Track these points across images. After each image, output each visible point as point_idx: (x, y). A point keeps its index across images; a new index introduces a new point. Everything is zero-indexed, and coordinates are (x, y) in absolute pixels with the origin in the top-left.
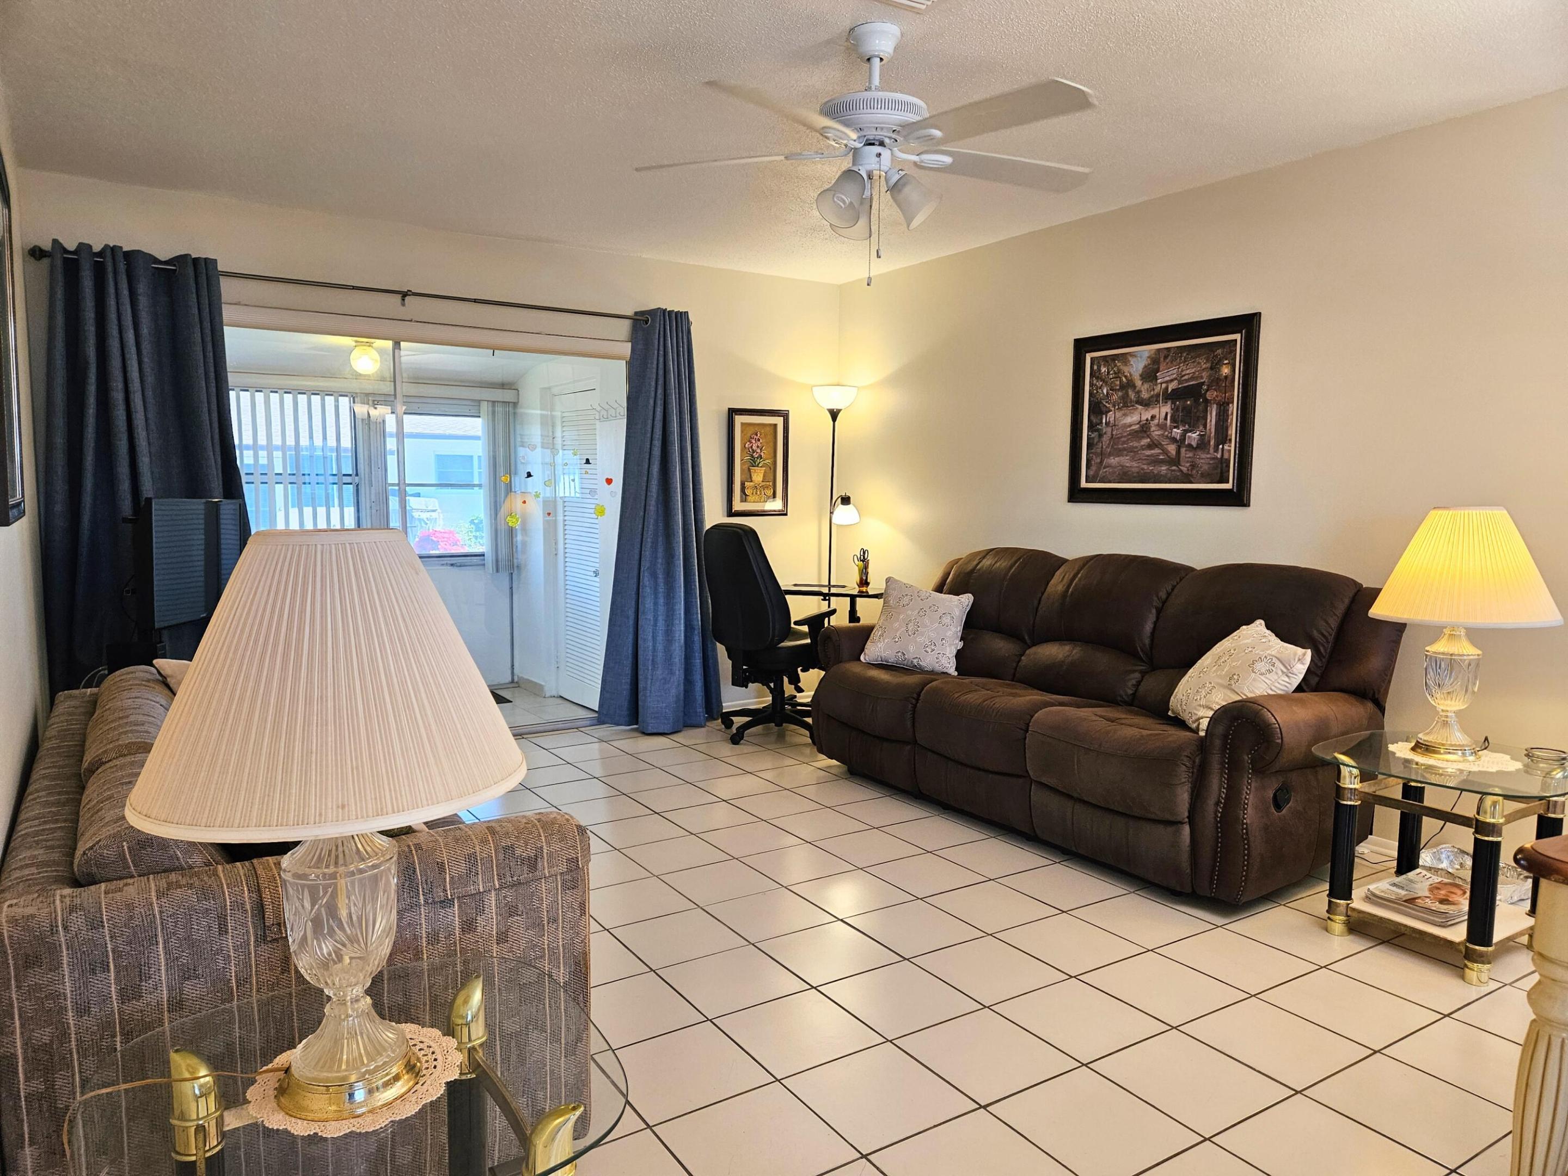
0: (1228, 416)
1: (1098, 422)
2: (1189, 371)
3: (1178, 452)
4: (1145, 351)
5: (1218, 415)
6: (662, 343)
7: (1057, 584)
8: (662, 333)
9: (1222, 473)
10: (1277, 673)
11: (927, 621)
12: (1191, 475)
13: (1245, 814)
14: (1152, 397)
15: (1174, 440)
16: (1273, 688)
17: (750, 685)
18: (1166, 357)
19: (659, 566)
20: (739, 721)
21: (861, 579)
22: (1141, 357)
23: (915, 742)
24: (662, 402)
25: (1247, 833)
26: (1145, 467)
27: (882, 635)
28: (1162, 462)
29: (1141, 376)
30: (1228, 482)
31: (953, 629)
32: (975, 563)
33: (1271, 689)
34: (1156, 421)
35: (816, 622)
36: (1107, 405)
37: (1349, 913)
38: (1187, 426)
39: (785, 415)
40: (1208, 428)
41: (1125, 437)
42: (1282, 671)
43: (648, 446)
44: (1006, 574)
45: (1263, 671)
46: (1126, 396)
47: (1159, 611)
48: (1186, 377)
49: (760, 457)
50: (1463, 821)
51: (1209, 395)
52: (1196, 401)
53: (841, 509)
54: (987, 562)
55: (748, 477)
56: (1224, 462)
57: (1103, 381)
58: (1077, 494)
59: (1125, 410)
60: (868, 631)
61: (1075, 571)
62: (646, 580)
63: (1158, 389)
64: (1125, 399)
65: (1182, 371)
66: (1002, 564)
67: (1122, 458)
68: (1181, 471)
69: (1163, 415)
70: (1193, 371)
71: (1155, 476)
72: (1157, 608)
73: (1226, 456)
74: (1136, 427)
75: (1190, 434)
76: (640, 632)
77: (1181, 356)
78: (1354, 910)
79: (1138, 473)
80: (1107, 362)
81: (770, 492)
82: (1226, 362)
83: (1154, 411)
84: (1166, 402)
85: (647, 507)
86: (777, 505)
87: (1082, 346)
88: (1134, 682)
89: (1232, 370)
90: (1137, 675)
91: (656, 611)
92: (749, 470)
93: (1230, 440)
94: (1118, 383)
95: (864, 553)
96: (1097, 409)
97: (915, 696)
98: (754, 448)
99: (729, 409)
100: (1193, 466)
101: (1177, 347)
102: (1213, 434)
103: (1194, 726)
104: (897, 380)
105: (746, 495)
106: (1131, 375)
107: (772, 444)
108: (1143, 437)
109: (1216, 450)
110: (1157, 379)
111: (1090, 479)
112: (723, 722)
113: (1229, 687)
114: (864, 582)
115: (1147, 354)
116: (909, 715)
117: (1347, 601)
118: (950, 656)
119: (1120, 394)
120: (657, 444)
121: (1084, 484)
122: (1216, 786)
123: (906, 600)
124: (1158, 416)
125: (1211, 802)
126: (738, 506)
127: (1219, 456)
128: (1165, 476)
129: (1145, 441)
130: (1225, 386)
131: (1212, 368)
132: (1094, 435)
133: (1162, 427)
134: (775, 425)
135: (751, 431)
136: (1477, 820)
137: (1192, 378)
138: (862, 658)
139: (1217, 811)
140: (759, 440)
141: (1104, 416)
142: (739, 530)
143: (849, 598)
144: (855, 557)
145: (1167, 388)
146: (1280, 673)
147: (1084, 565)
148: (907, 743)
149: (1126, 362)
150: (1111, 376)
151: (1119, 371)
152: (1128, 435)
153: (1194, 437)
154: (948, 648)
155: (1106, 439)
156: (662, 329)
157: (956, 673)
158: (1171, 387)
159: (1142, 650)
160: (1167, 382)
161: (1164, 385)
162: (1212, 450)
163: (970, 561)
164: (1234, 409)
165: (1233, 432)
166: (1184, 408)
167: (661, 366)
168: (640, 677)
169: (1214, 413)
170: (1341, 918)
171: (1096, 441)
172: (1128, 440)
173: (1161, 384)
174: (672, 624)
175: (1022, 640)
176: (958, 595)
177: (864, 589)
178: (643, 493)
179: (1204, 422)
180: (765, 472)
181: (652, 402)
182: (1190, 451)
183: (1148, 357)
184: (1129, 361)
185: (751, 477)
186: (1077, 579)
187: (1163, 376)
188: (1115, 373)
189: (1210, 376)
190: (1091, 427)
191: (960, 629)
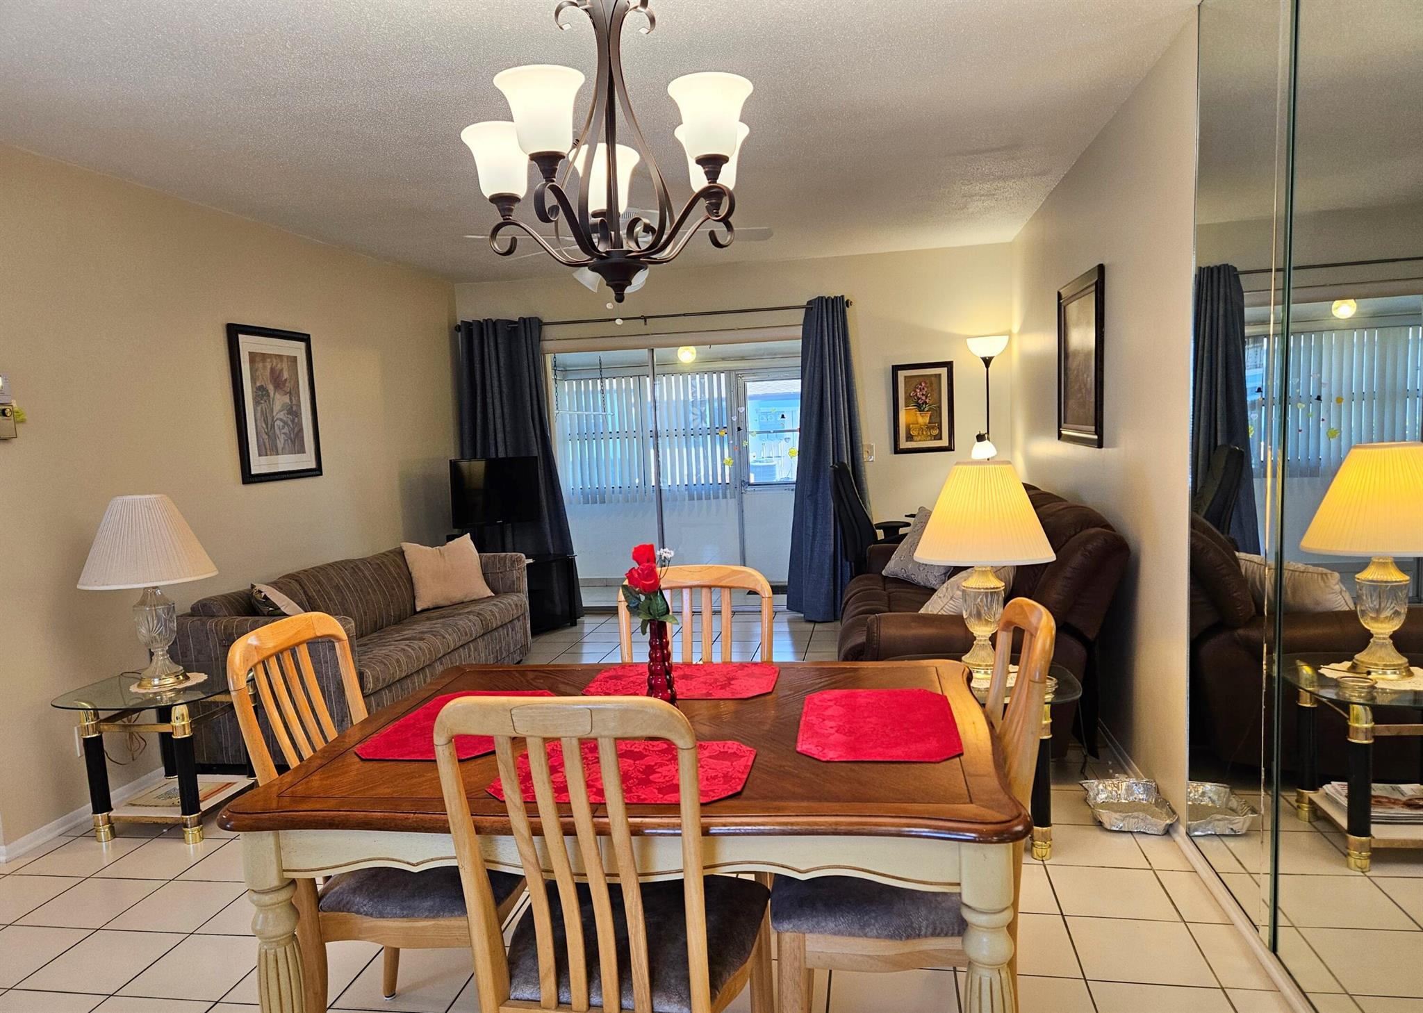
6: (819, 323)
8: (820, 316)
24: (820, 369)
39: (948, 366)
43: (810, 404)
49: (926, 403)
53: (977, 446)
55: (913, 420)
62: (807, 505)
67: (1072, 401)
81: (935, 432)
85: (809, 450)
86: (942, 442)
91: (814, 528)
92: (914, 415)
98: (919, 395)
99: (893, 366)
105: (912, 435)
107: (936, 391)
111: (1065, 420)
120: (816, 401)
121: (1063, 424)
126: (904, 444)
134: (939, 375)
135: (915, 382)
140: (923, 389)
167: (818, 341)
174: (824, 539)
180: (931, 415)
181: (812, 370)
185: (917, 420)
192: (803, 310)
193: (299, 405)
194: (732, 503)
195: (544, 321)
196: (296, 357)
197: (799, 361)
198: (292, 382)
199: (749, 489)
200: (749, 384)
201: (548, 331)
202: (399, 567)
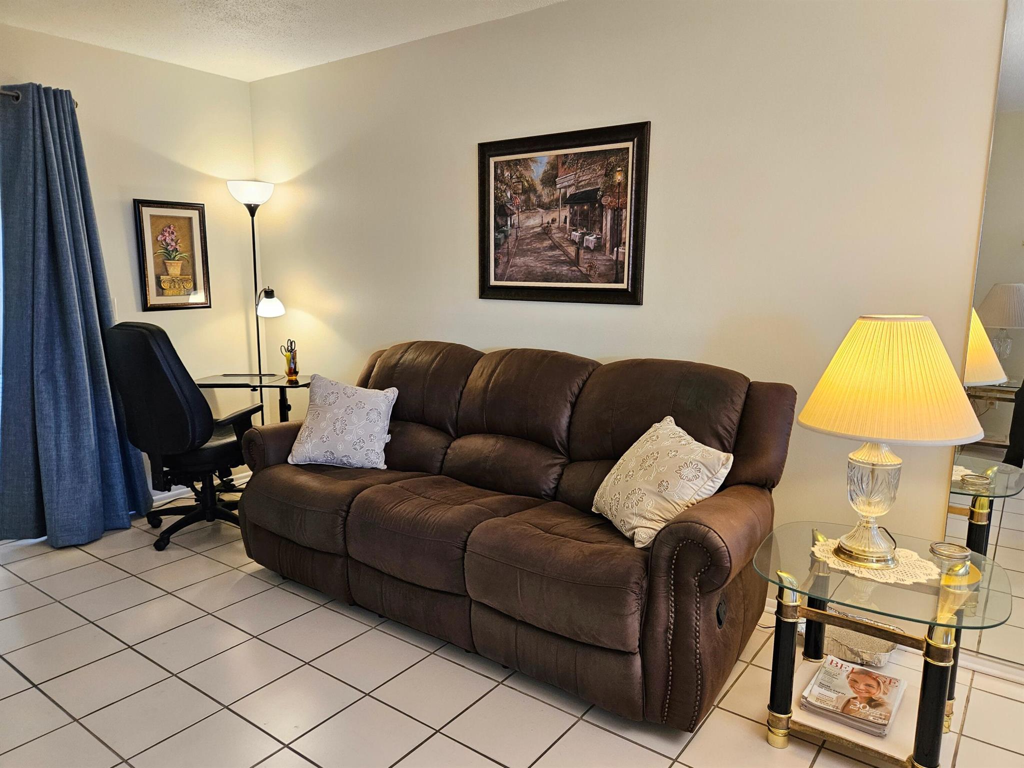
0: (621, 220)
1: (504, 223)
2: (585, 177)
3: (578, 254)
4: (545, 157)
5: (613, 219)
6: (37, 122)
7: (477, 378)
8: (37, 111)
9: (617, 274)
10: (703, 479)
11: (354, 418)
12: (590, 275)
13: (697, 643)
14: (552, 201)
15: (573, 242)
16: (700, 493)
17: (173, 487)
18: (564, 164)
19: (58, 368)
20: (168, 521)
21: (290, 369)
22: (541, 163)
23: (347, 556)
24: (45, 189)
25: (700, 663)
26: (548, 267)
27: (309, 436)
28: (563, 262)
29: (541, 181)
30: (623, 282)
31: (381, 424)
32: (398, 356)
33: (698, 495)
34: (556, 224)
35: (242, 421)
36: (511, 208)
37: (790, 725)
38: (585, 229)
39: (200, 209)
40: (604, 232)
41: (528, 238)
42: (707, 476)
43: (31, 238)
44: (428, 370)
45: (690, 476)
46: (528, 200)
47: (574, 406)
48: (583, 183)
49: (176, 250)
50: (914, 643)
51: (603, 201)
52: (593, 207)
53: (264, 302)
54: (409, 356)
55: (162, 270)
56: (619, 265)
57: (507, 184)
58: (487, 291)
59: (528, 213)
60: (296, 429)
61: (493, 366)
62: (41, 384)
63: (557, 193)
64: (527, 201)
65: (579, 177)
66: (425, 358)
67: (526, 258)
68: (580, 271)
69: (563, 218)
70: (589, 177)
71: (557, 275)
72: (571, 403)
73: (620, 259)
74: (539, 229)
75: (587, 237)
76: (40, 441)
77: (578, 163)
78: (795, 723)
79: (541, 272)
80: (510, 166)
81: (190, 285)
82: (619, 169)
83: (555, 215)
84: (565, 207)
85: (36, 306)
86: (198, 297)
87: (486, 150)
88: (555, 476)
89: (625, 177)
90: (557, 470)
91: (57, 416)
92: (164, 264)
93: (624, 243)
94: (521, 187)
95: (291, 343)
96: (502, 211)
97: (345, 508)
98: (168, 241)
99: (135, 200)
100: (591, 267)
101: (575, 154)
102: (608, 238)
103: (628, 534)
104: (312, 178)
105: (163, 289)
106: (532, 180)
107: (187, 237)
108: (545, 239)
109: (612, 252)
110: (556, 185)
111: (497, 279)
112: (149, 522)
113: (659, 494)
114: (293, 371)
115: (546, 160)
116: (339, 529)
117: (743, 396)
118: (379, 451)
119: (523, 197)
120: (42, 236)
121: (493, 282)
122: (664, 611)
123: (332, 399)
124: (558, 220)
125: (660, 629)
126: (153, 299)
127: (614, 258)
128: (566, 276)
129: (547, 243)
130: (619, 192)
131: (606, 175)
132: (501, 236)
133: (561, 229)
134: (190, 219)
135: (162, 224)
136: (928, 645)
137: (589, 184)
138: (289, 460)
139: (667, 638)
140: (173, 233)
141: (509, 219)
142: (144, 331)
143: (279, 389)
144: (283, 348)
145: (565, 193)
146: (706, 479)
147: (501, 360)
148: (341, 556)
149: (527, 167)
150: (514, 181)
151: (521, 175)
152: (532, 237)
153: (591, 240)
154: (376, 444)
155: (511, 240)
156: (37, 107)
157: (386, 467)
158: (570, 191)
159: (560, 443)
160: (565, 187)
161: (563, 191)
162: (607, 252)
163: (392, 355)
164: (628, 214)
165: (627, 235)
166: (582, 212)
167: (39, 148)
168: (44, 489)
169: (609, 218)
170: (782, 731)
171: (502, 241)
172: (531, 242)
173: (560, 189)
174: (79, 430)
175: (447, 432)
176: (383, 389)
177: (293, 378)
178: (30, 290)
179: (599, 226)
180: (183, 265)
181: (30, 189)
182: (588, 253)
183: (548, 163)
184: (530, 166)
185: (167, 271)
186: (495, 375)
187: (561, 182)
188: (518, 178)
189: (605, 183)
190: (497, 228)
191: (387, 422)
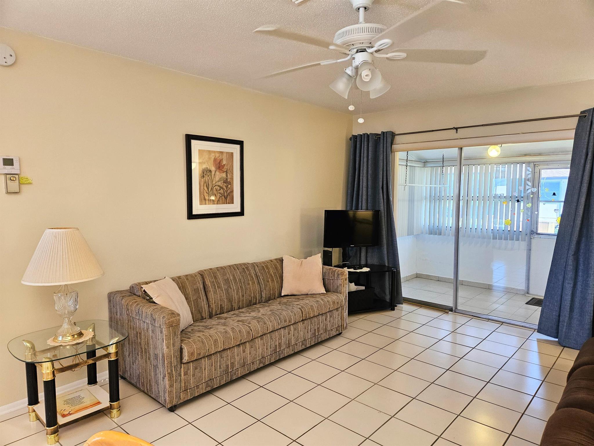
24: (591, 161)
43: (579, 187)
62: (571, 261)
85: (575, 221)
120: (586, 185)
168: (561, 314)
178: (573, 213)
181: (583, 161)
192: (577, 118)
193: (232, 179)
194: (523, 245)
195: (396, 133)
196: (232, 153)
197: (570, 157)
198: (229, 166)
199: (536, 236)
200: (543, 172)
201: (398, 139)
202: (276, 268)
